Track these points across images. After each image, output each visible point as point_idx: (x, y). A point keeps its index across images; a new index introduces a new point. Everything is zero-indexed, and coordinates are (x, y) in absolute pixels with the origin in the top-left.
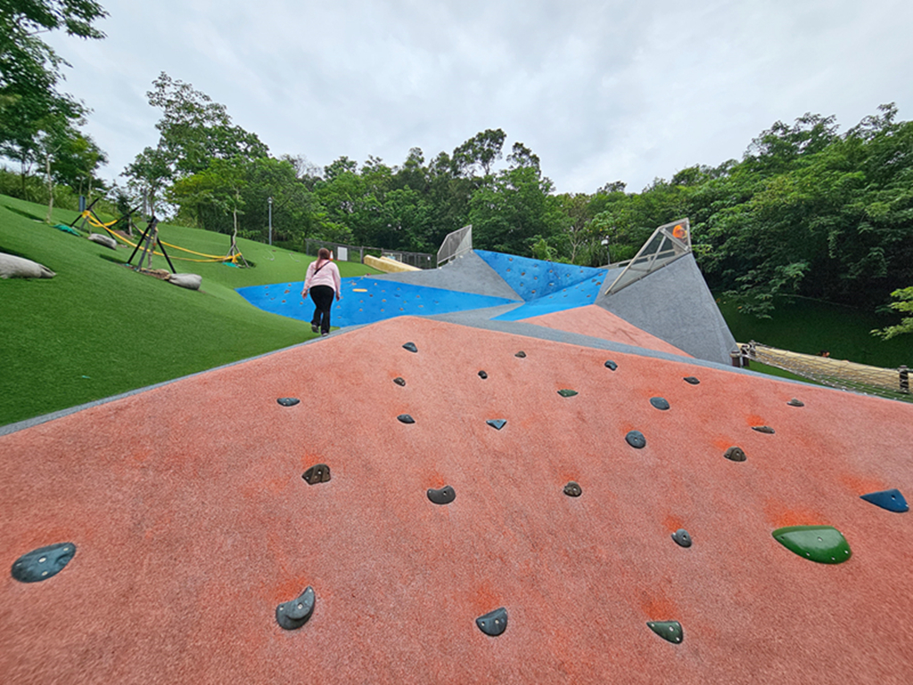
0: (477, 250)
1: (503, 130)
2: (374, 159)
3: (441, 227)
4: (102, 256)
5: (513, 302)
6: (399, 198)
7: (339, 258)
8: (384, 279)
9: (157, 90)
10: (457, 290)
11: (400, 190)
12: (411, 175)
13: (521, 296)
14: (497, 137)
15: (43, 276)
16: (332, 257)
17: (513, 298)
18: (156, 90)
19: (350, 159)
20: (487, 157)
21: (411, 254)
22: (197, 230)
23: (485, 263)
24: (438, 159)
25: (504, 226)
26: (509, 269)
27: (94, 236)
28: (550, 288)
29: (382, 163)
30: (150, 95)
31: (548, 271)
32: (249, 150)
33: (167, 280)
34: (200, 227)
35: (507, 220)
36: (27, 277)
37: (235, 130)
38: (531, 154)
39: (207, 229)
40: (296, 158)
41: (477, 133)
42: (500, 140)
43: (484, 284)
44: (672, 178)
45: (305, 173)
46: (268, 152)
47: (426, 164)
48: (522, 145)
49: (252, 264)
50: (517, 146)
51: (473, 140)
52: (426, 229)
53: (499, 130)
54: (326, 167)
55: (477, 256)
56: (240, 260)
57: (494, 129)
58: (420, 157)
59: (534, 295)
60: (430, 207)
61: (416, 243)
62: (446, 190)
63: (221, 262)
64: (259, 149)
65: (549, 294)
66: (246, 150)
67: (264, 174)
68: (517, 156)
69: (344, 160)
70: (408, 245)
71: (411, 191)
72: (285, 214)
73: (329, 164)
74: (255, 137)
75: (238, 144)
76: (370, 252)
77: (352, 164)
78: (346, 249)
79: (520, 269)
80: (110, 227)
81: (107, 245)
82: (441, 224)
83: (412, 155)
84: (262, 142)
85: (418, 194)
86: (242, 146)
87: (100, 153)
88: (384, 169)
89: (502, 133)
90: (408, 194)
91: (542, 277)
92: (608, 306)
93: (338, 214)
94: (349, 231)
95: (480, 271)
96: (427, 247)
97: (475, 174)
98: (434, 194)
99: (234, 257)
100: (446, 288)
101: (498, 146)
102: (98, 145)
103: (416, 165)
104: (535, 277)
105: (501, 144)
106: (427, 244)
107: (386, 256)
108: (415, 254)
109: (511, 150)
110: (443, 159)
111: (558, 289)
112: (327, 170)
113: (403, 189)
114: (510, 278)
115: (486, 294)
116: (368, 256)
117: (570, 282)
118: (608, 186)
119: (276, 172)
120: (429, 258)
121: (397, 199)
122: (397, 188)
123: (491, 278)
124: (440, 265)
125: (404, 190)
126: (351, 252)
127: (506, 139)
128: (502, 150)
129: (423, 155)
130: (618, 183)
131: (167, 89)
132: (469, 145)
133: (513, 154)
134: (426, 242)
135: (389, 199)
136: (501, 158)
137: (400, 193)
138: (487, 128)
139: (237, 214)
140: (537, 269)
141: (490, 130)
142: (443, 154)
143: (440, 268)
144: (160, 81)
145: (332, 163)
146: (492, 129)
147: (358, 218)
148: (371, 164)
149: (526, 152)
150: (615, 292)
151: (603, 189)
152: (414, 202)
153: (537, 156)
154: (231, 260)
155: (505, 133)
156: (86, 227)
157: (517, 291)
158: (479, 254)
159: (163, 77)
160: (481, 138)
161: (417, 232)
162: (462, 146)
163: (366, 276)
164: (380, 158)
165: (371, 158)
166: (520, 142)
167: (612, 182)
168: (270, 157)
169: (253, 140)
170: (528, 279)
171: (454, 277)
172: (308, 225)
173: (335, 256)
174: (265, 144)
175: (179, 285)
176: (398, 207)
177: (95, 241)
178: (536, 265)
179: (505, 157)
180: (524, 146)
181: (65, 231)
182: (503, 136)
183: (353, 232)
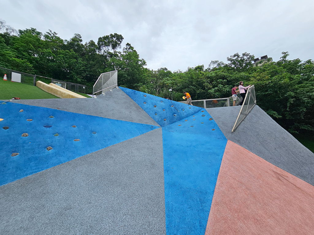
1: (122, 36)
2: (53, 33)
3: (91, 73)
5: (155, 127)
6: (67, 55)
7: (13, 80)
12: (75, 46)
13: (158, 123)
14: (119, 38)
16: (5, 77)
17: (153, 124)
19: (38, 31)
20: (114, 46)
21: (73, 84)
23: (128, 97)
24: (90, 43)
25: (125, 76)
26: (145, 102)
28: (175, 117)
38: (134, 50)
41: (110, 34)
42: (121, 40)
43: (131, 112)
47: (83, 43)
48: (130, 44)
50: (128, 44)
51: (108, 36)
52: (82, 73)
54: (20, 30)
55: (122, 91)
57: (118, 34)
59: (166, 121)
60: (85, 62)
61: (76, 79)
62: (93, 56)
65: (175, 122)
68: (128, 49)
69: (33, 30)
70: (72, 79)
71: (75, 53)
77: (39, 33)
78: (20, 75)
79: (152, 103)
82: (90, 71)
83: (76, 36)
85: (79, 55)
90: (73, 54)
91: (167, 109)
95: (126, 102)
96: (83, 81)
97: (109, 51)
101: (119, 42)
103: (78, 41)
104: (163, 109)
105: (121, 42)
106: (83, 80)
107: (54, 83)
108: (76, 84)
109: (125, 46)
110: (92, 43)
111: (180, 119)
112: (21, 32)
113: (70, 50)
114: (147, 108)
115: (135, 122)
116: (39, 82)
117: (186, 114)
120: (84, 88)
121: (66, 55)
122: (66, 49)
123: (134, 108)
125: (70, 52)
126: (25, 77)
127: (123, 40)
128: (121, 45)
129: (81, 38)
130: (165, 68)
132: (106, 38)
133: (126, 48)
134: (82, 79)
136: (121, 48)
137: (68, 52)
141: (116, 34)
142: (92, 41)
143: (95, 97)
145: (25, 29)
148: (50, 34)
149: (132, 48)
151: (160, 69)
152: (76, 58)
153: (136, 51)
155: (123, 37)
157: (154, 119)
160: (113, 36)
161: (78, 74)
164: (56, 33)
165: (51, 31)
166: (129, 43)
170: (159, 110)
173: (9, 78)
178: (162, 101)
180: (131, 45)
182: (122, 38)
183: (33, 67)
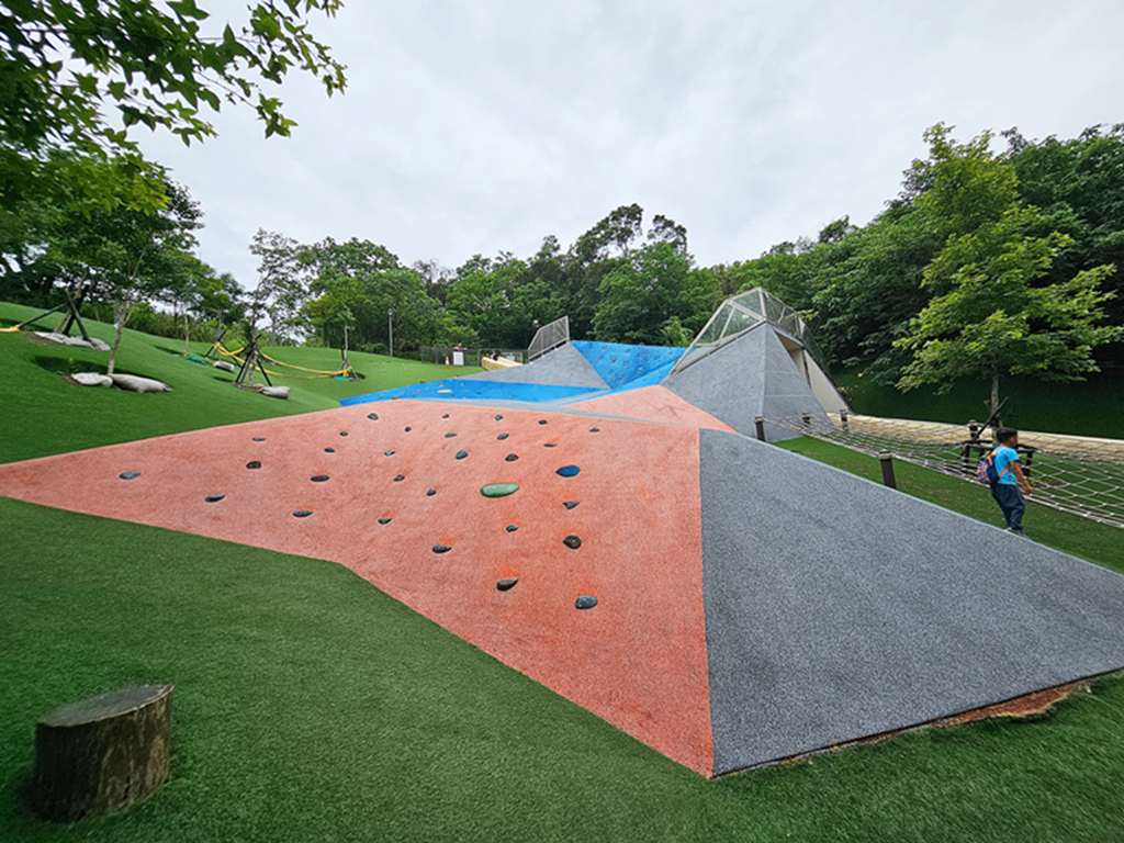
0: (574, 342)
1: (639, 204)
2: (505, 254)
4: (217, 378)
5: (598, 390)
6: (529, 293)
7: (455, 363)
8: (472, 379)
9: (257, 242)
10: (542, 383)
11: (531, 284)
12: (545, 266)
13: (609, 384)
14: (634, 213)
15: (165, 391)
16: (447, 362)
17: (599, 386)
18: (254, 243)
19: (483, 257)
20: (625, 235)
22: (324, 349)
23: (579, 354)
26: (601, 358)
27: (217, 363)
28: (637, 373)
29: (513, 257)
30: (252, 247)
31: (638, 355)
32: (379, 262)
33: (261, 392)
34: (326, 346)
35: (638, 304)
36: (154, 391)
37: (364, 245)
38: (676, 225)
39: (332, 347)
40: (429, 263)
41: (610, 212)
42: (638, 216)
43: (572, 375)
44: (818, 235)
45: (439, 277)
46: (398, 262)
47: (563, 251)
48: (663, 217)
49: (362, 377)
50: (657, 219)
51: (607, 219)
53: (634, 205)
54: (459, 268)
56: (351, 374)
57: (629, 205)
58: (556, 245)
59: (621, 381)
63: (332, 376)
64: (389, 260)
65: (635, 379)
66: (375, 263)
67: (385, 286)
68: (660, 230)
69: (477, 258)
71: (543, 283)
72: (410, 324)
73: (462, 264)
74: (383, 248)
75: (368, 258)
76: (488, 354)
77: (486, 262)
78: (461, 354)
79: (612, 357)
80: (238, 355)
81: (227, 370)
83: (546, 244)
84: (390, 252)
85: (552, 286)
86: (372, 259)
87: (239, 287)
88: (515, 262)
89: (638, 208)
90: (540, 287)
91: (631, 362)
92: (670, 385)
93: (466, 317)
94: (476, 333)
95: (571, 363)
97: (610, 256)
98: (570, 283)
99: (345, 371)
100: (532, 382)
101: (636, 221)
102: (237, 280)
103: (551, 254)
104: (625, 363)
105: (640, 219)
107: (505, 357)
109: (652, 224)
111: (645, 373)
112: (459, 271)
113: (534, 282)
114: (601, 366)
115: (571, 385)
116: (485, 358)
117: (658, 364)
118: (774, 248)
119: (396, 283)
121: (527, 293)
122: (528, 282)
123: (582, 369)
124: (532, 360)
125: (536, 283)
126: (469, 356)
127: (643, 213)
128: (641, 226)
129: (558, 242)
130: (785, 243)
131: (264, 240)
132: (603, 225)
133: (654, 228)
135: (519, 294)
136: (641, 234)
137: (530, 288)
138: (620, 206)
139: (348, 330)
140: (628, 354)
141: (623, 207)
143: (531, 363)
144: (258, 236)
145: (465, 263)
146: (626, 205)
147: (485, 319)
148: (501, 259)
149: (670, 224)
150: (681, 371)
151: (768, 252)
152: (547, 294)
153: (684, 226)
154: (341, 375)
155: (642, 207)
156: (216, 356)
157: (605, 379)
158: (575, 345)
159: (261, 232)
160: (617, 215)
162: (594, 229)
163: (455, 378)
164: (511, 252)
165: (502, 253)
166: (661, 215)
167: (778, 244)
168: (400, 266)
169: (381, 252)
170: (618, 366)
171: (543, 370)
172: (432, 332)
173: (451, 361)
174: (393, 253)
175: (269, 396)
176: (529, 302)
177: (218, 367)
178: (628, 351)
179: (646, 233)
180: (666, 217)
181: (196, 361)
182: (640, 211)
183: (479, 335)
